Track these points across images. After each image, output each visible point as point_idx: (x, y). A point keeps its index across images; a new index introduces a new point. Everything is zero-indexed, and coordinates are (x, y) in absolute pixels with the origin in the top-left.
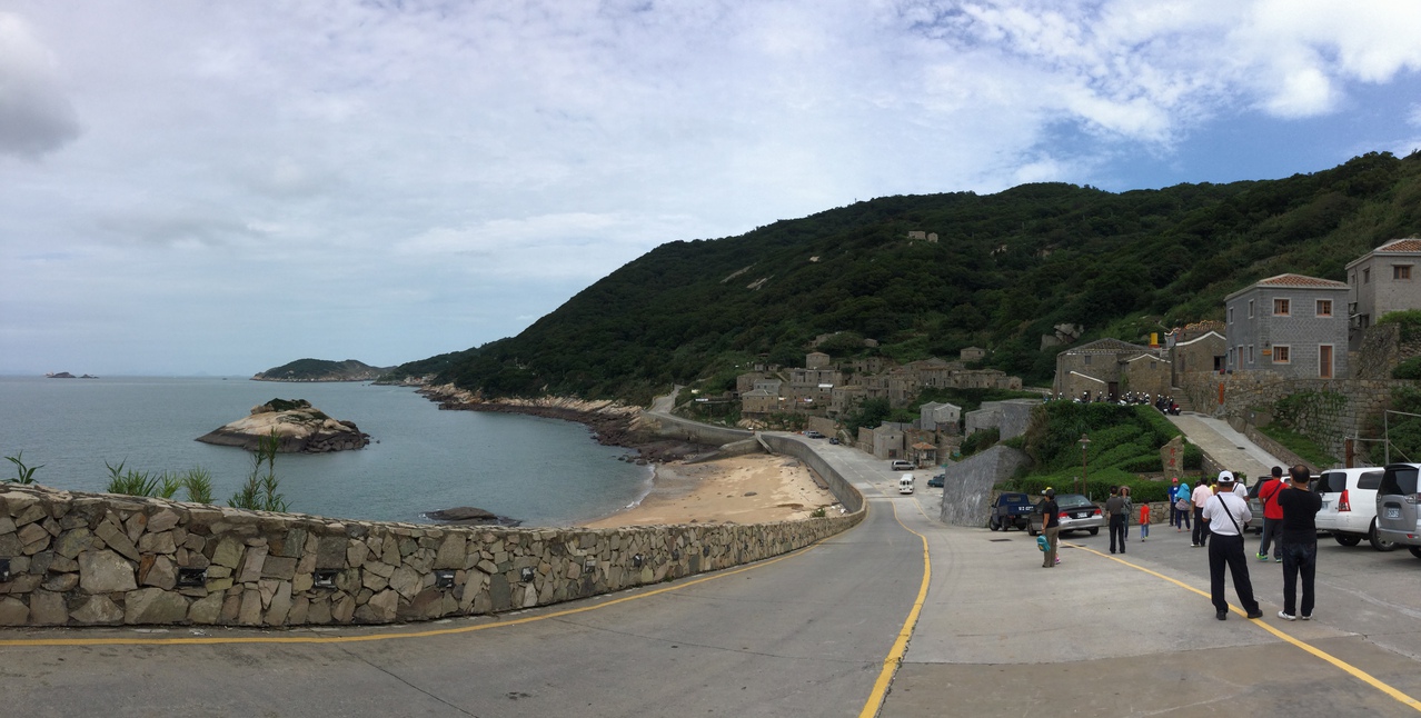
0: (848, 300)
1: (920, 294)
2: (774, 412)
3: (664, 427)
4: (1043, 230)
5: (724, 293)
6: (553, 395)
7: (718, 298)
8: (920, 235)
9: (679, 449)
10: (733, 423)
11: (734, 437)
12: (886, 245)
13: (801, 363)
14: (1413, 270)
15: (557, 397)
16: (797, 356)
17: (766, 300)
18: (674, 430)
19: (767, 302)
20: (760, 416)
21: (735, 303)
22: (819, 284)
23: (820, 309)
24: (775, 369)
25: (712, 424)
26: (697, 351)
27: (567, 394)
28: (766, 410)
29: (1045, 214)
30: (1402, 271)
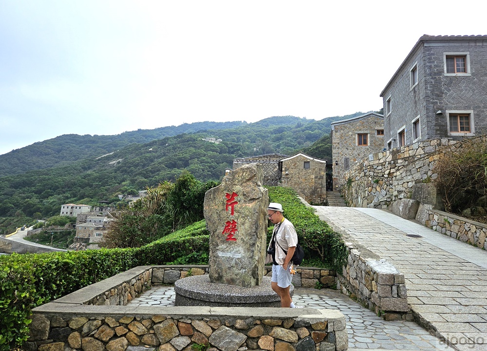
3: (13, 248)
18: (20, 251)
20: (87, 240)
25: (53, 246)
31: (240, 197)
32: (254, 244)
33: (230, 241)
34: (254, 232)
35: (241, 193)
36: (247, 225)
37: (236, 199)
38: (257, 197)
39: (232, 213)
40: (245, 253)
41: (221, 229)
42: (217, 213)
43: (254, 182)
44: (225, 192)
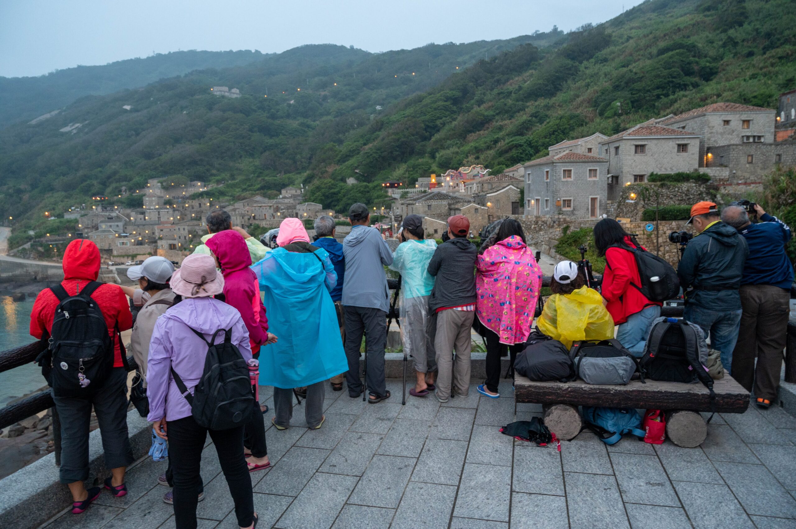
3: (4, 269)
8: (224, 90)
14: (647, 147)
28: (113, 247)
30: (640, 148)
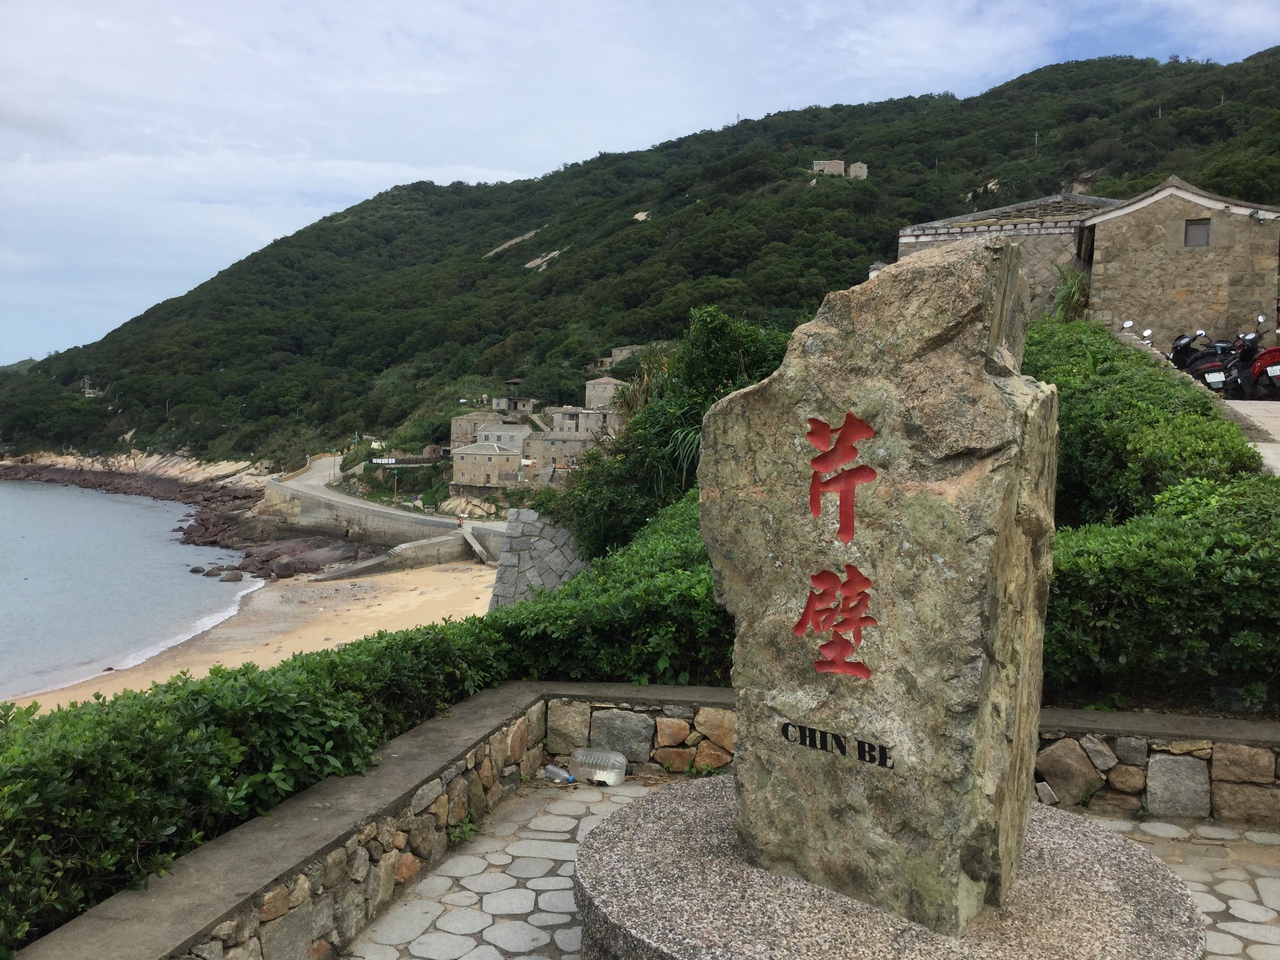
0: (681, 285)
1: (814, 270)
2: (510, 485)
3: (306, 510)
4: (1077, 143)
5: (485, 276)
6: (143, 450)
7: (473, 284)
8: (834, 167)
9: (322, 553)
10: (434, 504)
11: (426, 529)
12: (768, 186)
13: (577, 398)
15: (150, 455)
16: (572, 385)
17: (550, 286)
18: (322, 517)
19: (549, 291)
20: (484, 492)
21: (495, 293)
22: (639, 259)
23: (631, 302)
24: (529, 408)
25: (400, 507)
26: (417, 377)
27: (170, 449)
28: (494, 482)
29: (1082, 114)
31: (892, 445)
32: (972, 709)
33: (839, 673)
34: (974, 644)
35: (893, 420)
36: (930, 602)
37: (866, 451)
38: (994, 443)
39: (846, 530)
40: (921, 750)
41: (787, 608)
42: (765, 523)
43: (969, 355)
44: (805, 412)
